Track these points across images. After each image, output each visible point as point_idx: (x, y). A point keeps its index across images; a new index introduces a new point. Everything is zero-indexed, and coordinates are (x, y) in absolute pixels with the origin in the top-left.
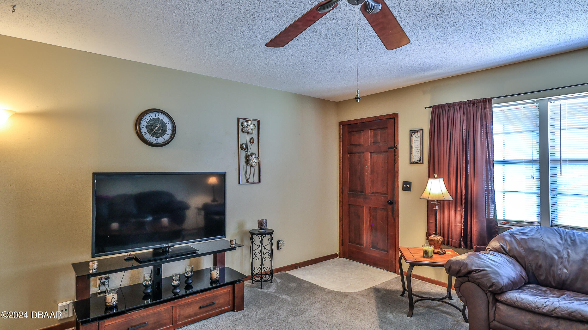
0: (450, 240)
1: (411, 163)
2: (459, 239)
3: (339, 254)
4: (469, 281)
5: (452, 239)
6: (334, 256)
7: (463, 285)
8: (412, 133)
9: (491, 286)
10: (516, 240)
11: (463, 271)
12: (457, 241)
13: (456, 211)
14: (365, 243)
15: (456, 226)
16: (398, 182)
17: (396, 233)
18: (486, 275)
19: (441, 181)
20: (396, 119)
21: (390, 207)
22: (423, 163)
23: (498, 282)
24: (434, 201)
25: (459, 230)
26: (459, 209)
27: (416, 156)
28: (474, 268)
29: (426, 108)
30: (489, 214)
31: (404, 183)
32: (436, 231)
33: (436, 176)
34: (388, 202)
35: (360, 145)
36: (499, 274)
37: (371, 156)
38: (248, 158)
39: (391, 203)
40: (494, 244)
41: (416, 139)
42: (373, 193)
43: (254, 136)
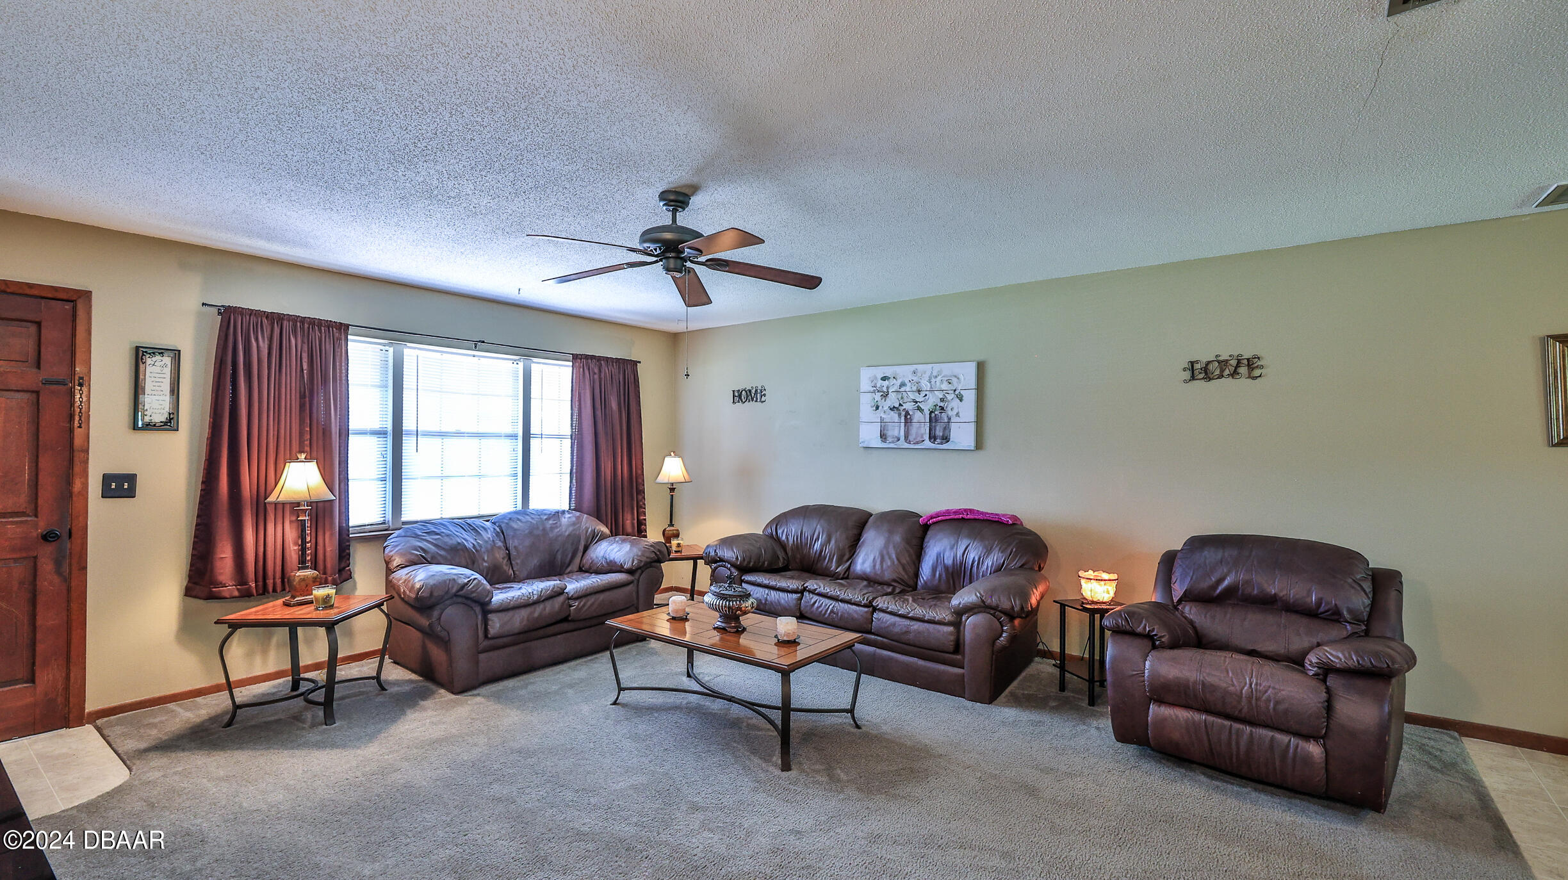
1: (136, 428)
8: (140, 355)
16: (85, 476)
20: (79, 305)
21: (48, 549)
22: (177, 430)
27: (153, 411)
29: (205, 304)
31: (107, 479)
34: (44, 534)
39: (56, 538)
41: (157, 369)
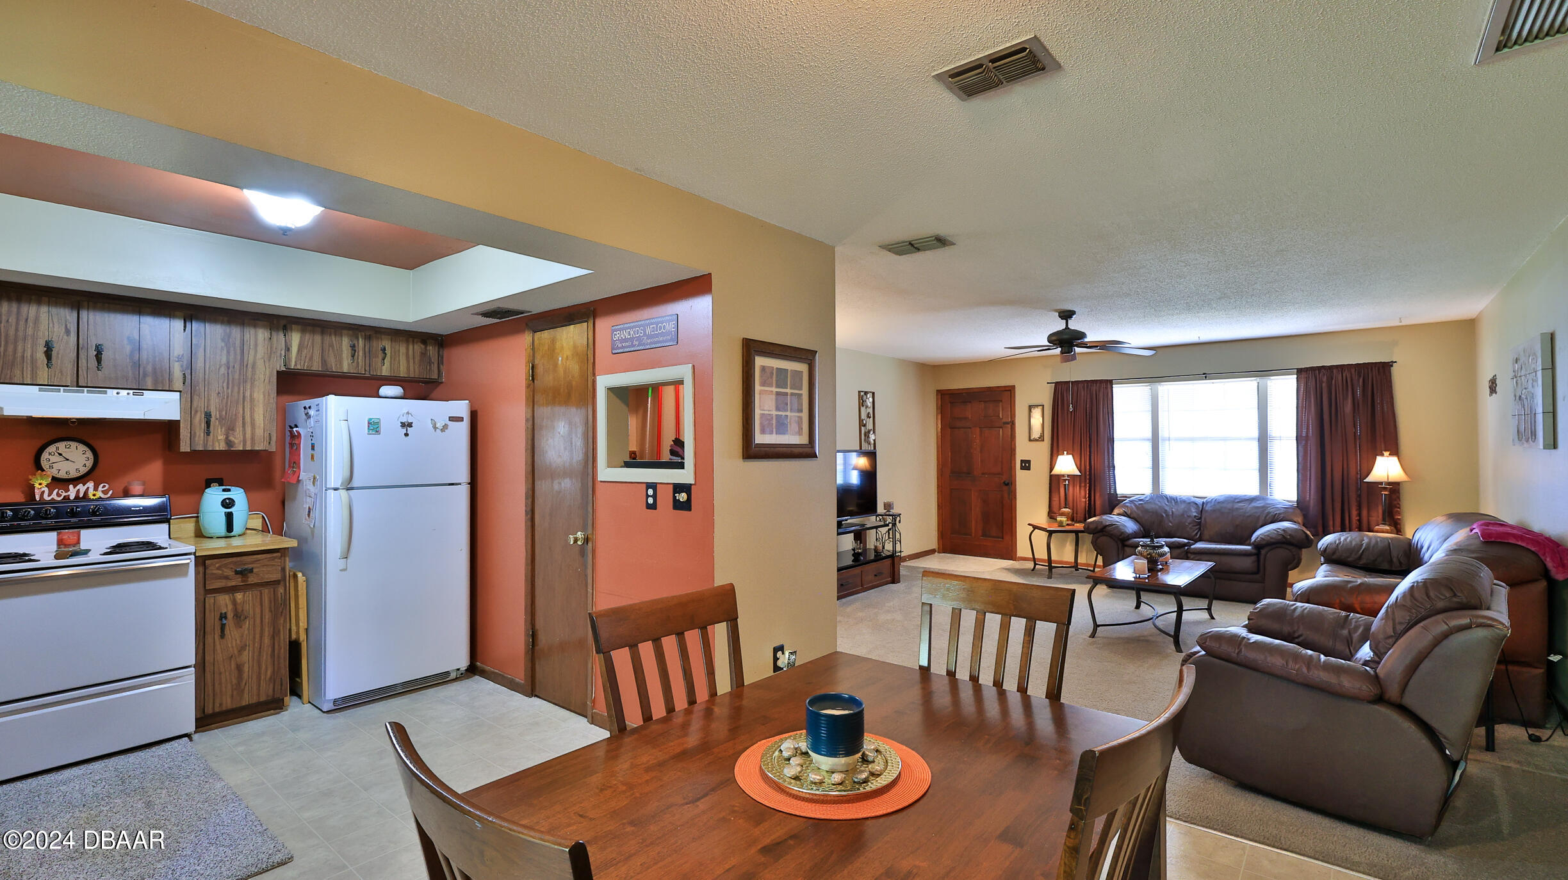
0: (1075, 515)
1: (1030, 440)
2: (1084, 513)
3: (937, 550)
4: (1104, 535)
5: (1077, 514)
6: (932, 552)
7: (1099, 540)
8: (1031, 407)
9: (1120, 535)
10: (1135, 505)
11: (1099, 527)
12: (1082, 516)
13: (1080, 487)
14: (973, 531)
15: (1080, 501)
16: (1015, 460)
17: (1013, 515)
18: (1117, 527)
19: (1071, 456)
20: (1012, 392)
21: (1005, 488)
22: (1043, 441)
23: (1125, 532)
24: (1063, 476)
25: (1083, 504)
26: (1083, 485)
27: (1036, 434)
28: (1107, 524)
29: (1048, 383)
30: (1110, 489)
31: (1022, 461)
32: (1066, 504)
33: (1065, 453)
34: (1004, 482)
35: (966, 418)
36: (1125, 526)
37: (981, 431)
38: (867, 434)
39: (1007, 485)
40: (1116, 511)
41: (1036, 414)
42: (983, 474)
43: (871, 410)
